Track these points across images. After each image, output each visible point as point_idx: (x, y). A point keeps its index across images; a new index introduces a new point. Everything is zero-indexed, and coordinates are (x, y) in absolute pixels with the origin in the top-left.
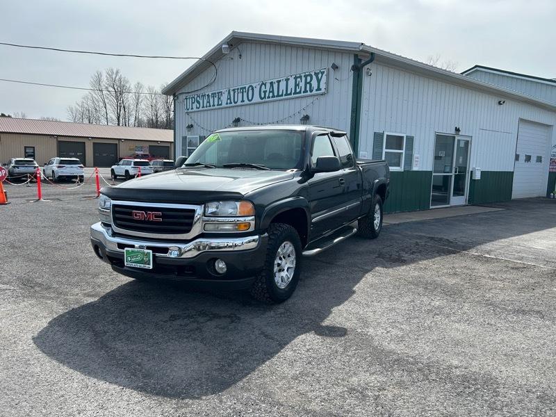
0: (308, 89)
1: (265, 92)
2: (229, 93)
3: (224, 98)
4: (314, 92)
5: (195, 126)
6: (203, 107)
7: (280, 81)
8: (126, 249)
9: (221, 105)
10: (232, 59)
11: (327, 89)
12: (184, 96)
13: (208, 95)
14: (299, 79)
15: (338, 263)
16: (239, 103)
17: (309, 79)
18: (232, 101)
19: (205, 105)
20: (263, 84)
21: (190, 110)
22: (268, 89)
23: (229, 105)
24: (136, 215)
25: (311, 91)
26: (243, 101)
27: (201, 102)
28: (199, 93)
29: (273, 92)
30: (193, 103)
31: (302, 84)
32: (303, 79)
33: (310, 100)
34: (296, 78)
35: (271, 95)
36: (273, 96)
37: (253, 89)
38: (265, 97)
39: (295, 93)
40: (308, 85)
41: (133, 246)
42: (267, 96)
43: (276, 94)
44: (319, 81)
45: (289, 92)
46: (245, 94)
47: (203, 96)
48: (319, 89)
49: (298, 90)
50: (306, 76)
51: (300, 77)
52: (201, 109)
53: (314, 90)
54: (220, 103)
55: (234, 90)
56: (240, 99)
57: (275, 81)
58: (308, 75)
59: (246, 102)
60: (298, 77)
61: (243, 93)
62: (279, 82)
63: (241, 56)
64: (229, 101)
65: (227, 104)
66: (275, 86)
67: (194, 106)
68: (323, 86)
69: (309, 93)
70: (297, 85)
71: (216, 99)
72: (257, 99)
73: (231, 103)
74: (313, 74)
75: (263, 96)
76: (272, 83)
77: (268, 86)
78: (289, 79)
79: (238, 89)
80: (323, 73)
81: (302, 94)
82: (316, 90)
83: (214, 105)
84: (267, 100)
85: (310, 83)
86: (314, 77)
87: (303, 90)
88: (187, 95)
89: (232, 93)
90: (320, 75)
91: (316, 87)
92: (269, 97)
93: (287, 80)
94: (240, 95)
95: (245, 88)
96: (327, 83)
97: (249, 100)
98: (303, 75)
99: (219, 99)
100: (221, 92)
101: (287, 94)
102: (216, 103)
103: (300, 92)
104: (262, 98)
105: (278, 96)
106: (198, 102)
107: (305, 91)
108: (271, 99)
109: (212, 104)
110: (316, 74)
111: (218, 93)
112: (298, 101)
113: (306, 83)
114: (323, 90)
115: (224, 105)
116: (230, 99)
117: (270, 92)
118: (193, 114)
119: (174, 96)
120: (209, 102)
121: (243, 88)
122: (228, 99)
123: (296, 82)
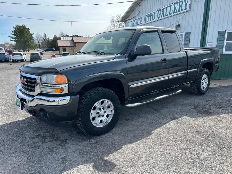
0: (180, 10)
1: (160, 14)
2: (145, 17)
3: (143, 19)
4: (183, 11)
11: (190, 8)
12: (128, 21)
13: (137, 20)
14: (176, 5)
15: (162, 111)
16: (149, 22)
17: (181, 3)
18: (146, 21)
19: (136, 25)
20: (159, 10)
22: (161, 13)
23: (145, 23)
25: (182, 10)
26: (150, 20)
27: (134, 23)
28: (134, 19)
29: (163, 14)
30: (131, 24)
31: (177, 7)
32: (178, 4)
33: (181, 15)
34: (174, 4)
35: (163, 15)
36: (164, 16)
37: (155, 14)
39: (174, 13)
40: (180, 7)
42: (161, 16)
44: (186, 4)
46: (152, 17)
47: (135, 20)
48: (186, 9)
49: (175, 11)
50: (180, 3)
51: (177, 3)
53: (184, 9)
54: (141, 23)
55: (147, 15)
56: (149, 20)
57: (165, 7)
60: (176, 4)
62: (166, 8)
65: (144, 23)
66: (165, 10)
68: (188, 6)
69: (181, 12)
70: (175, 8)
71: (140, 21)
72: (156, 19)
75: (159, 17)
76: (163, 9)
77: (162, 10)
78: (171, 6)
79: (149, 15)
81: (177, 13)
82: (185, 9)
84: (161, 18)
85: (181, 6)
86: (184, 2)
87: (178, 10)
89: (146, 17)
90: (187, 1)
91: (184, 8)
92: (162, 17)
94: (150, 17)
95: (152, 13)
96: (190, 5)
97: (153, 20)
98: (178, 2)
99: (141, 21)
101: (170, 14)
102: (140, 23)
103: (176, 12)
104: (158, 18)
105: (166, 15)
106: (133, 23)
107: (179, 11)
108: (163, 18)
109: (138, 24)
111: (141, 18)
112: (175, 17)
113: (180, 6)
114: (188, 9)
117: (162, 14)
119: (125, 21)
120: (137, 23)
121: (150, 14)
122: (145, 20)
123: (175, 6)
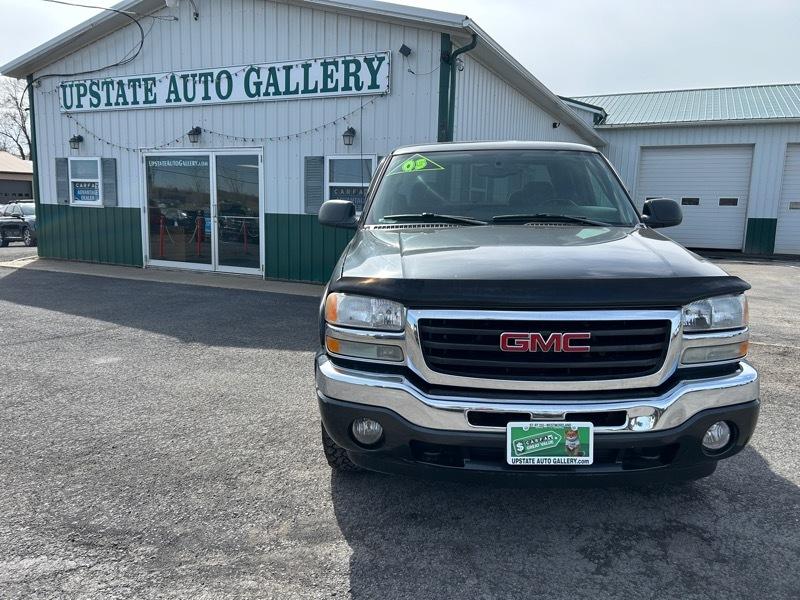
0: (352, 84)
1: (258, 85)
2: (173, 79)
3: (161, 91)
5: (88, 139)
6: (109, 104)
7: (291, 67)
8: (511, 425)
9: (154, 101)
10: (176, 19)
11: (390, 87)
12: (58, 82)
13: (120, 83)
14: (331, 67)
16: (198, 100)
17: (352, 68)
18: (181, 96)
19: (113, 100)
20: (252, 70)
21: (74, 109)
22: (264, 80)
23: (173, 104)
24: (511, 342)
25: (359, 88)
26: (207, 97)
27: (103, 95)
28: (95, 77)
29: (276, 84)
30: (80, 96)
31: (340, 76)
32: (342, 67)
33: (356, 104)
34: (325, 65)
35: (272, 90)
36: (277, 92)
37: (229, 78)
38: (258, 93)
39: (326, 90)
40: (352, 80)
41: (525, 417)
42: (263, 89)
43: (282, 88)
44: (374, 73)
45: (311, 87)
46: (212, 87)
47: (107, 84)
48: (374, 85)
49: (331, 85)
50: (347, 63)
51: (336, 64)
52: (102, 106)
53: (365, 87)
54: (151, 98)
55: (185, 77)
56: (200, 94)
57: (279, 66)
58: (351, 61)
59: (215, 99)
60: (331, 63)
61: (206, 83)
62: (288, 69)
63: (197, 15)
64: (173, 96)
65: (169, 100)
66: (281, 76)
67: (85, 100)
68: (382, 81)
70: (327, 76)
71: (141, 93)
72: (239, 94)
73: (178, 99)
74: (361, 60)
75: (253, 90)
76: (272, 71)
77: (264, 75)
78: (310, 65)
79: (194, 76)
80: (381, 60)
81: (340, 92)
82: (369, 88)
83: (135, 102)
84: (262, 98)
85: (355, 75)
86: (364, 66)
87: (341, 84)
88: (65, 79)
89: (180, 83)
90: (375, 64)
91: (368, 83)
92: (267, 94)
93: (306, 67)
94: (200, 88)
95: (211, 74)
96: (390, 77)
97: (220, 96)
99: (148, 91)
100: (154, 79)
101: (306, 90)
102: (141, 99)
103: (335, 89)
104: (250, 95)
105: (287, 92)
106: (95, 95)
107: (347, 87)
108: (271, 97)
109: (130, 100)
110: (369, 62)
111: (145, 80)
112: (330, 104)
113: (347, 74)
114: (383, 89)
115: (161, 101)
116: (176, 92)
117: (269, 85)
118: (81, 117)
119: (30, 79)
120: (124, 96)
121: (206, 75)
122: (170, 92)
123: (325, 71)
